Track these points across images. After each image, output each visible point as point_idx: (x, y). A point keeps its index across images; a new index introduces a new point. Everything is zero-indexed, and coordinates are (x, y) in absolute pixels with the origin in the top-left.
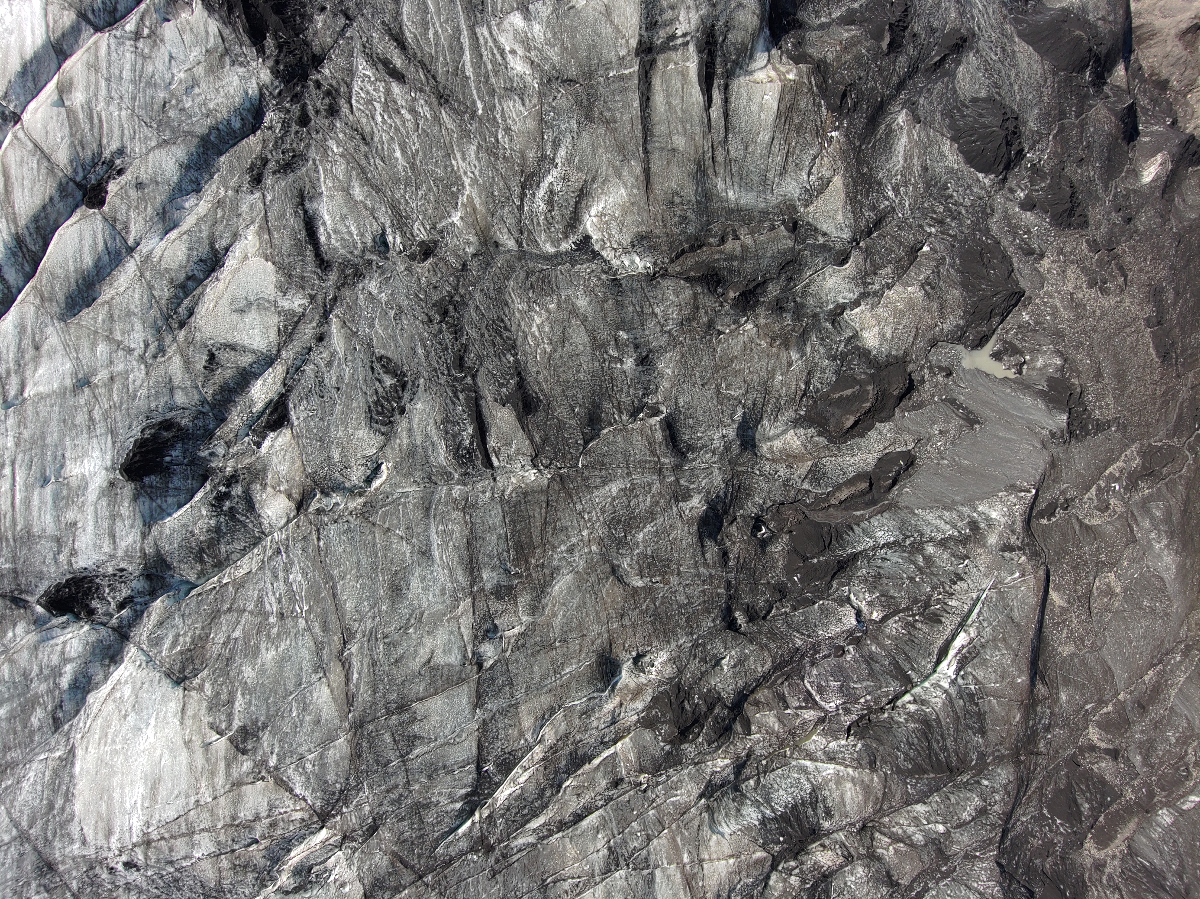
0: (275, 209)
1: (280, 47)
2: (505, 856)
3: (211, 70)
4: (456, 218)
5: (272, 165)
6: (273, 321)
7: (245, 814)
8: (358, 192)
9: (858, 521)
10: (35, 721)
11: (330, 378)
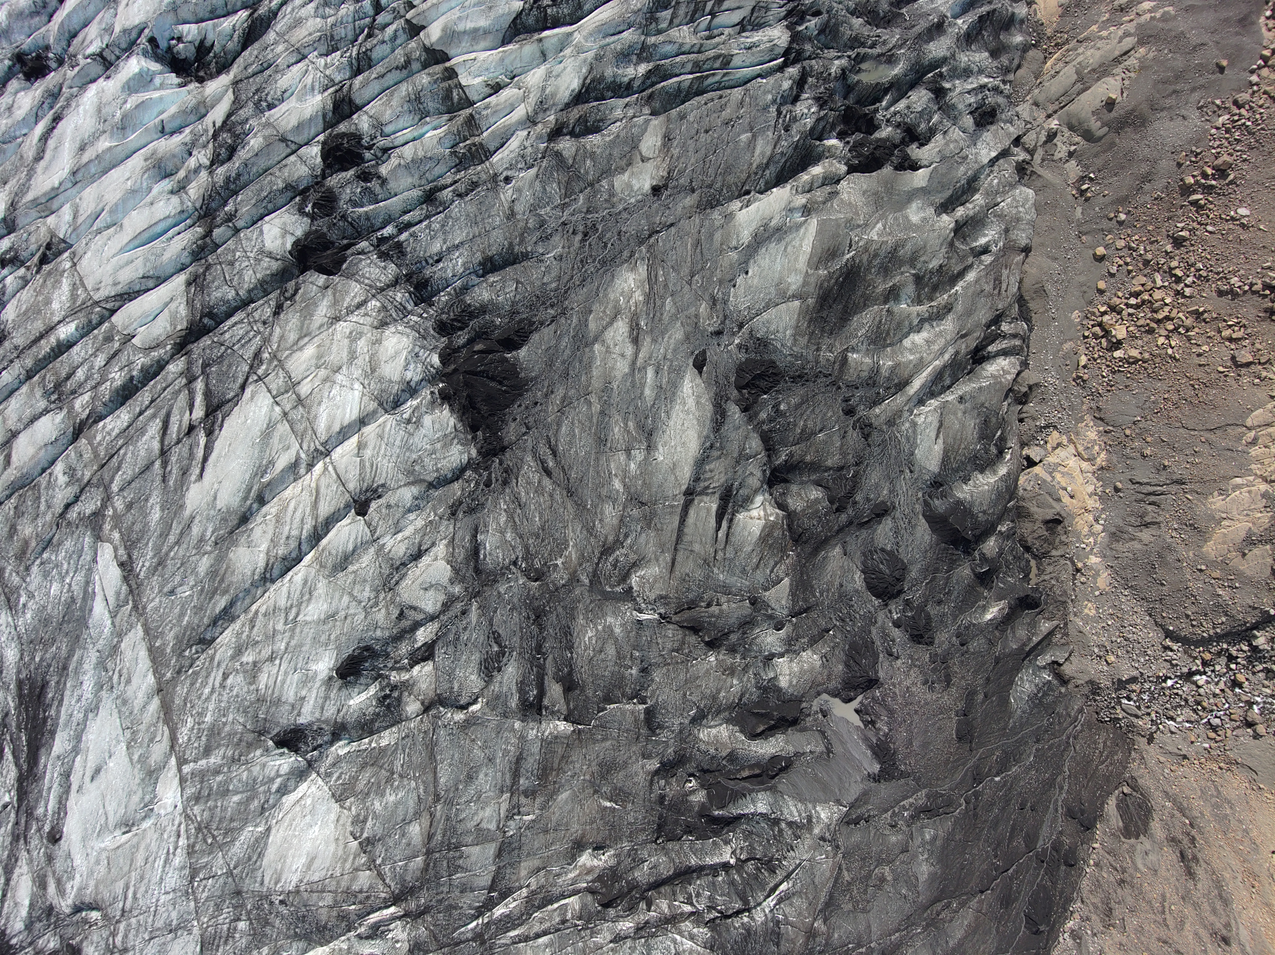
0: (460, 534)
1: (485, 439)
2: (491, 948)
3: (444, 446)
4: (559, 562)
5: (464, 507)
6: (442, 598)
7: (355, 887)
8: (509, 536)
9: (751, 791)
10: (252, 807)
11: (464, 637)
